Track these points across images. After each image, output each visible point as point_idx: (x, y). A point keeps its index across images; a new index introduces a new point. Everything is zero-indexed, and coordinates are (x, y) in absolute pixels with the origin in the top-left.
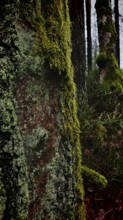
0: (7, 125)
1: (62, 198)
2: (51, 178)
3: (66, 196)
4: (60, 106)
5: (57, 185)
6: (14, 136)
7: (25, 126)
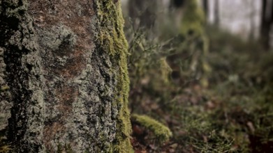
0: (13, 7)
1: (94, 122)
2: (79, 94)
3: (102, 123)
4: (95, 7)
5: (88, 104)
6: (23, 25)
7: (41, 18)
